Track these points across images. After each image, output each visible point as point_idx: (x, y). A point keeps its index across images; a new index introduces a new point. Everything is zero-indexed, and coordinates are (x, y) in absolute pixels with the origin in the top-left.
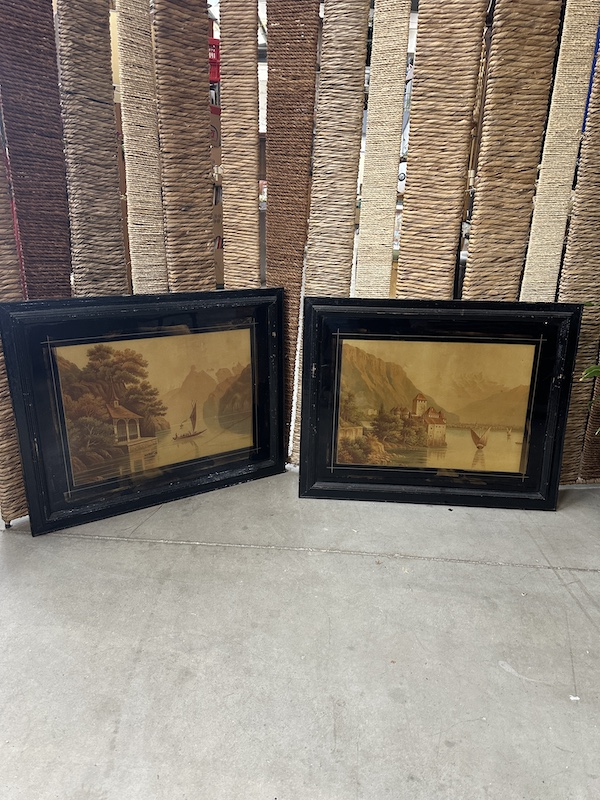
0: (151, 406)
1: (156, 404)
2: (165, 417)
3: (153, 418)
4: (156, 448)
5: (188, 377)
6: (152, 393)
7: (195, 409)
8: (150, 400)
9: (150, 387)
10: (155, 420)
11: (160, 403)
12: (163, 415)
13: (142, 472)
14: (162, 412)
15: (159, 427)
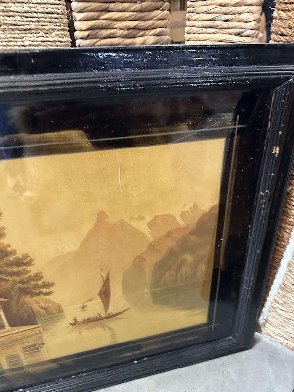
0: (22, 282)
1: (30, 279)
2: (51, 298)
3: (28, 299)
4: (41, 338)
5: (91, 233)
6: (18, 263)
7: (107, 282)
8: (18, 274)
9: (13, 252)
10: (34, 303)
11: (38, 276)
12: (48, 294)
13: (22, 368)
14: (44, 290)
15: (43, 311)
